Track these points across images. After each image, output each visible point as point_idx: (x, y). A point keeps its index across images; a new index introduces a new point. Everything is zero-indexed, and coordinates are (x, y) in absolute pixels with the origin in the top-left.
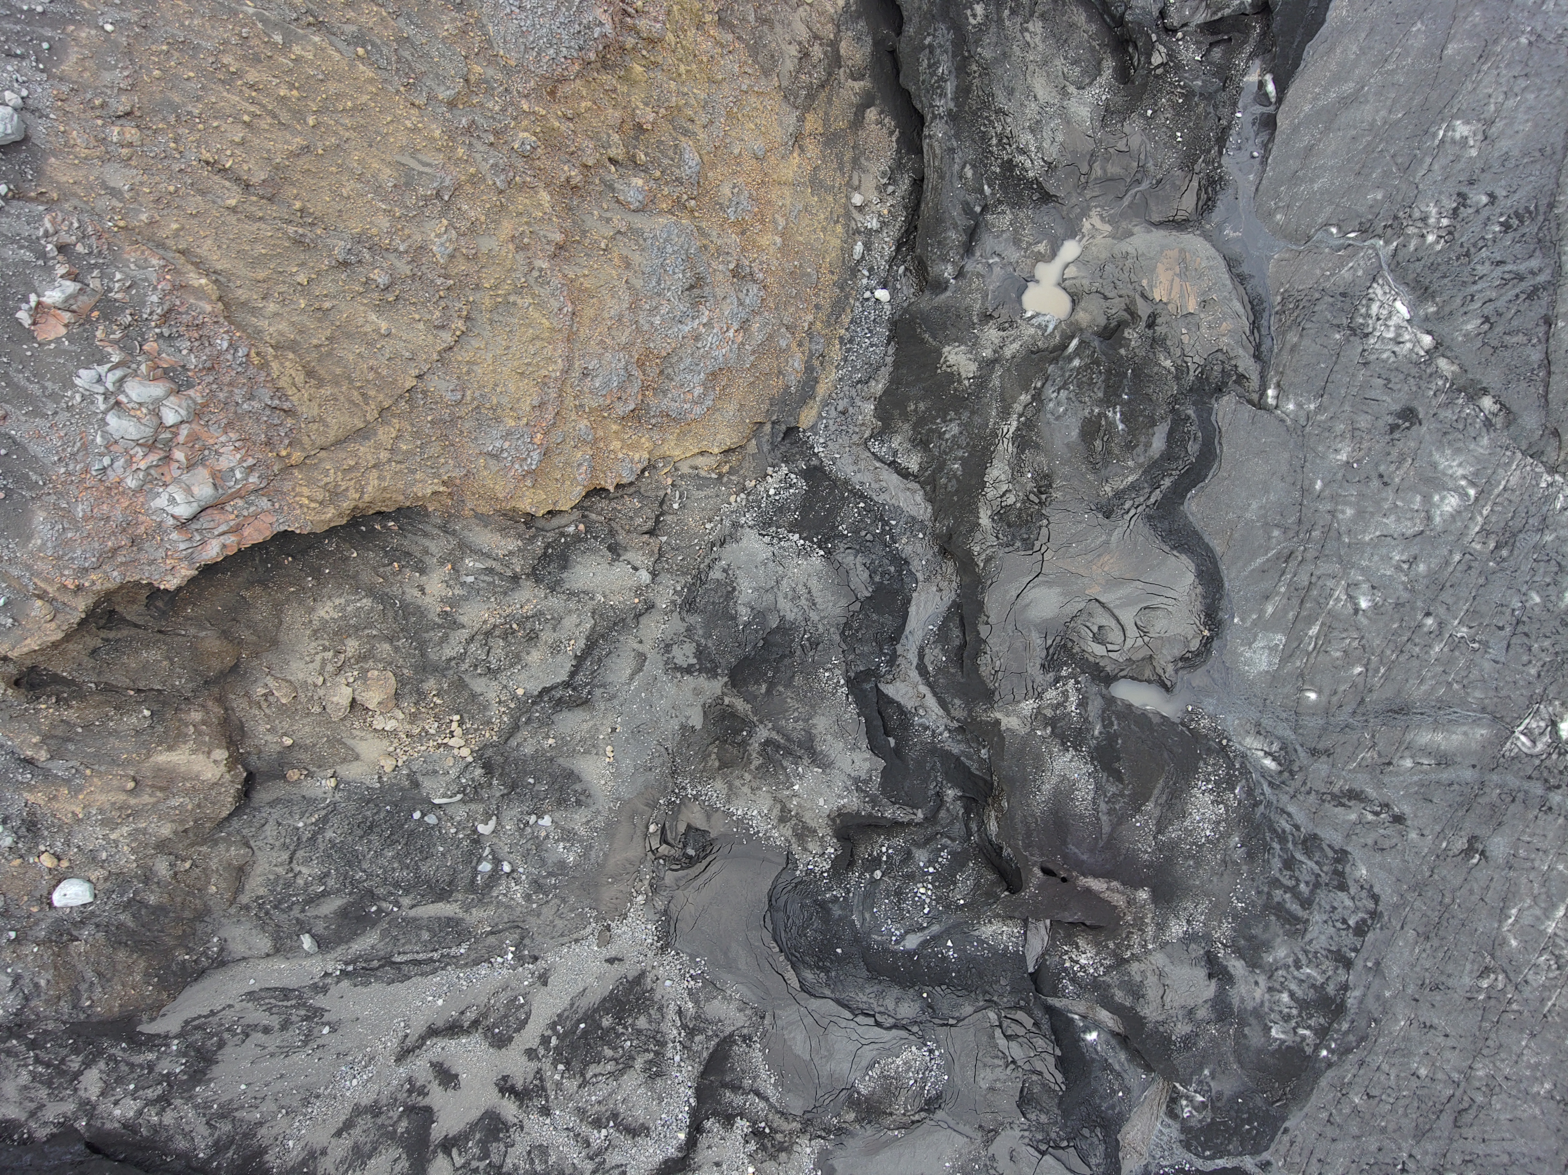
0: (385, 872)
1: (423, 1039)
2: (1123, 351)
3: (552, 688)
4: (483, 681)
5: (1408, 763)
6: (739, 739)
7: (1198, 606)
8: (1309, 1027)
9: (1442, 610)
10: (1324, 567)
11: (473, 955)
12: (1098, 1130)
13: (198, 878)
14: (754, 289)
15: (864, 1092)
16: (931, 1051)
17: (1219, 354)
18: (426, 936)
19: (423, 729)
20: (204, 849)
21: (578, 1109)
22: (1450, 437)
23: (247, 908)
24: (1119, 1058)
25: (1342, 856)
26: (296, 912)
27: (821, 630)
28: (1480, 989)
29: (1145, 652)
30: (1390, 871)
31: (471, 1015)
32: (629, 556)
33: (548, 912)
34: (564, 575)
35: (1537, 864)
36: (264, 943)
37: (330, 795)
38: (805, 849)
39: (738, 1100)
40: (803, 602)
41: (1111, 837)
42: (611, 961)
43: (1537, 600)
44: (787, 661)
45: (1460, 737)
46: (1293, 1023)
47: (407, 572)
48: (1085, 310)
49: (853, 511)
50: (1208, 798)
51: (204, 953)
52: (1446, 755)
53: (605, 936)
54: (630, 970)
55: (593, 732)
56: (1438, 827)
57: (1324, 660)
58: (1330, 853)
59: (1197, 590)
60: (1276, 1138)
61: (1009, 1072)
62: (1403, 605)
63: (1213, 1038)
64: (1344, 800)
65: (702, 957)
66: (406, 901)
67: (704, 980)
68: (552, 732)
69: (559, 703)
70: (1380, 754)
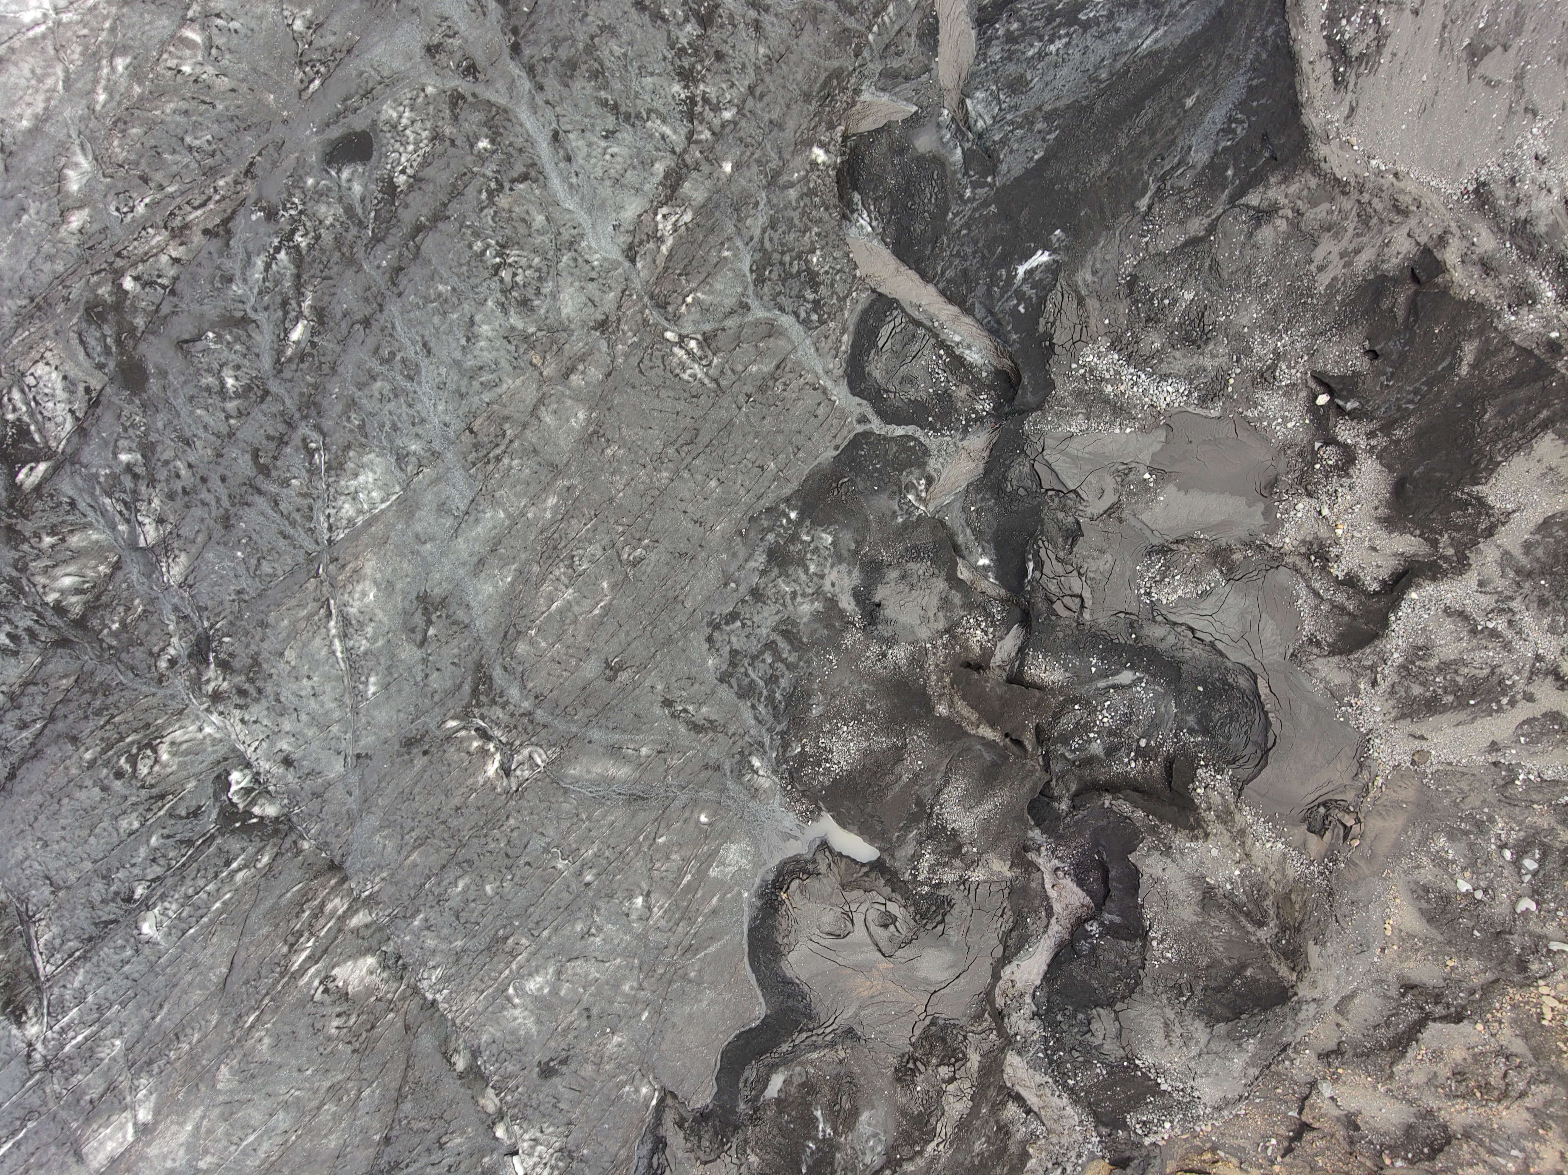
3: (1444, 1018)
4: (1514, 1048)
5: (644, 751)
7: (786, 923)
8: (802, 542)
9: (574, 886)
10: (662, 938)
11: (1557, 788)
12: (1009, 489)
15: (1216, 571)
16: (1149, 594)
17: (704, 1158)
21: (1509, 651)
22: (517, 1046)
24: (964, 537)
25: (724, 678)
27: (1165, 996)
28: (645, 548)
29: (849, 894)
30: (687, 658)
32: (1337, 1111)
33: (1474, 800)
34: (1412, 1119)
35: (563, 650)
38: (1222, 794)
39: (1340, 597)
40: (1179, 1030)
42: (1422, 738)
43: (488, 888)
44: (1214, 984)
45: (593, 769)
46: (813, 545)
49: (1084, 1078)
52: (612, 754)
53: (1419, 757)
54: (1406, 726)
55: (1403, 956)
56: (637, 691)
57: (687, 852)
58: (733, 681)
59: (786, 941)
60: (846, 443)
61: (1085, 566)
62: (607, 895)
63: (887, 547)
64: (707, 725)
65: (1338, 721)
67: (1340, 698)
68: (1448, 969)
69: (1437, 997)
70: (665, 760)
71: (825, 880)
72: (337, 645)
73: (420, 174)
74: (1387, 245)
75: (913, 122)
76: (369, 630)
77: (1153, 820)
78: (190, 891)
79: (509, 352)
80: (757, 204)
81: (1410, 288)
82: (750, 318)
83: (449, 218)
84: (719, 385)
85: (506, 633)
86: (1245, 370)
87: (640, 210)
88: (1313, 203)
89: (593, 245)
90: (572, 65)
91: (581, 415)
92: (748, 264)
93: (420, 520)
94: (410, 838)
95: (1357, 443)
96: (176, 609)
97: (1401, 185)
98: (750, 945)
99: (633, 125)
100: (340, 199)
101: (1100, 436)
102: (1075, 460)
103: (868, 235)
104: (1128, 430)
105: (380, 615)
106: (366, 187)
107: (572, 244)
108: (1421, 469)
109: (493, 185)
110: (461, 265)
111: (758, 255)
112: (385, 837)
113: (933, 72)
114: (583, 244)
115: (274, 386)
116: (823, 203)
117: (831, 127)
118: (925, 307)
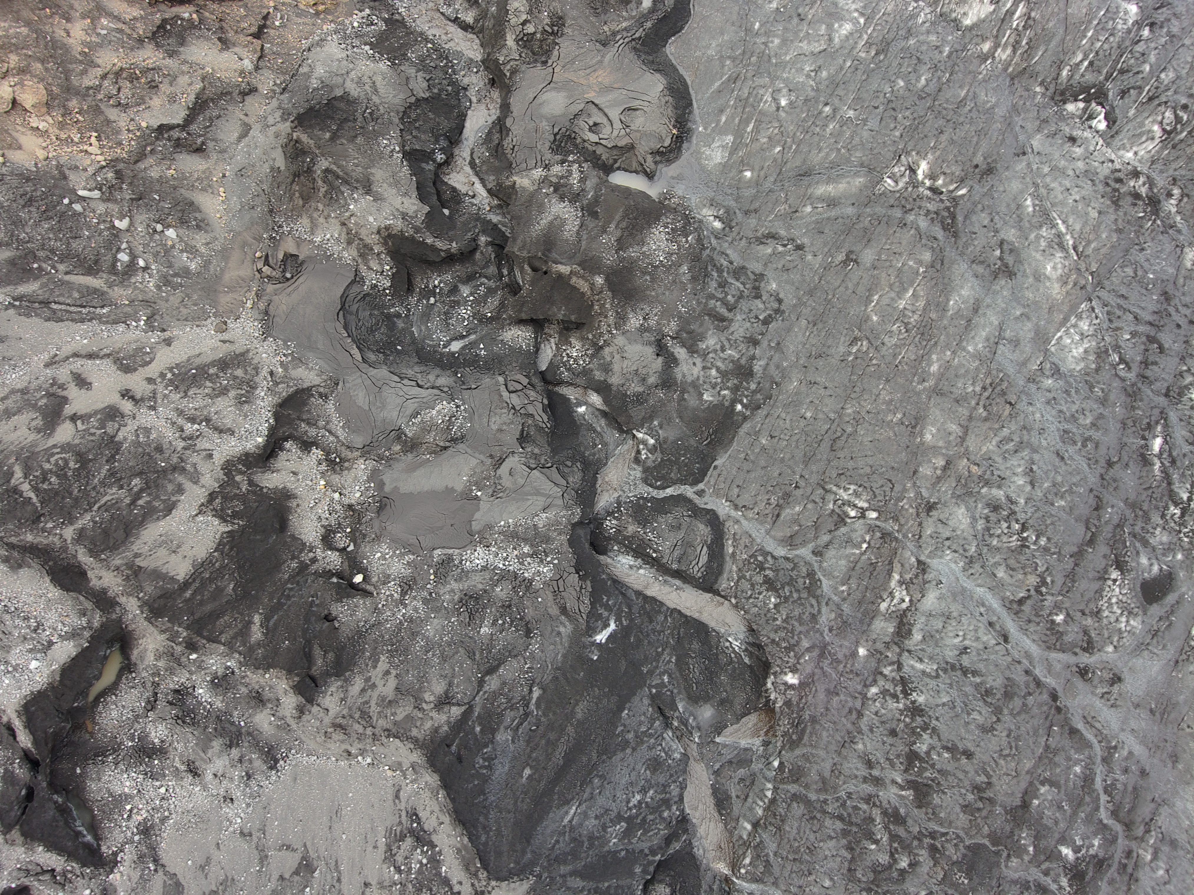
0: (43, 239)
1: (67, 358)
3: (171, 127)
4: (115, 111)
5: (809, 209)
6: (306, 167)
7: (669, 111)
8: (728, 388)
9: (836, 101)
10: (758, 81)
11: (113, 317)
12: (579, 465)
15: (408, 434)
16: (457, 406)
18: (76, 295)
19: (69, 136)
21: (177, 409)
24: (600, 424)
25: (760, 277)
27: (382, 111)
28: (850, 353)
29: (628, 142)
30: (793, 284)
31: (106, 351)
32: (236, 49)
33: (175, 300)
34: (182, 49)
35: (894, 262)
38: (370, 269)
39: (312, 432)
40: (367, 87)
42: (224, 342)
43: (902, 83)
44: (350, 124)
45: (845, 185)
46: (718, 388)
47: (57, 18)
49: (422, 49)
50: (665, 237)
52: (834, 200)
53: (222, 328)
54: (238, 348)
55: (208, 174)
56: (826, 250)
57: (756, 146)
58: (752, 277)
59: (667, 98)
60: (709, 473)
61: (511, 416)
62: (810, 100)
63: (661, 400)
64: (764, 240)
65: (292, 341)
66: (61, 267)
67: (294, 358)
68: (173, 167)
69: (178, 144)
70: (790, 207)
71: (647, 149)
72: (1062, 228)
73: (1101, 583)
74: (342, 699)
75: (719, 728)
76: (1043, 244)
77: (419, 237)
78: (1112, 39)
79: (998, 469)
80: (831, 630)
81: (315, 671)
82: (811, 546)
83: (1071, 556)
84: (824, 488)
85: (942, 264)
86: (424, 587)
87: (924, 600)
88: (409, 717)
89: (953, 565)
90: (1008, 695)
91: (928, 437)
92: (824, 585)
93: (1030, 331)
94: (970, 105)
95: (323, 552)
96: (1179, 231)
97: (343, 747)
98: (689, 94)
99: (947, 663)
100: (1154, 549)
101: (523, 514)
102: (537, 493)
103: (729, 635)
104: (502, 523)
105: (1038, 256)
106: (1138, 563)
107: (971, 561)
108: (271, 541)
109: (1044, 590)
110: (1052, 523)
111: (819, 592)
112: (988, 102)
113: (711, 772)
114: (962, 564)
115: (1162, 401)
116: (778, 644)
117: (788, 703)
118: (670, 590)
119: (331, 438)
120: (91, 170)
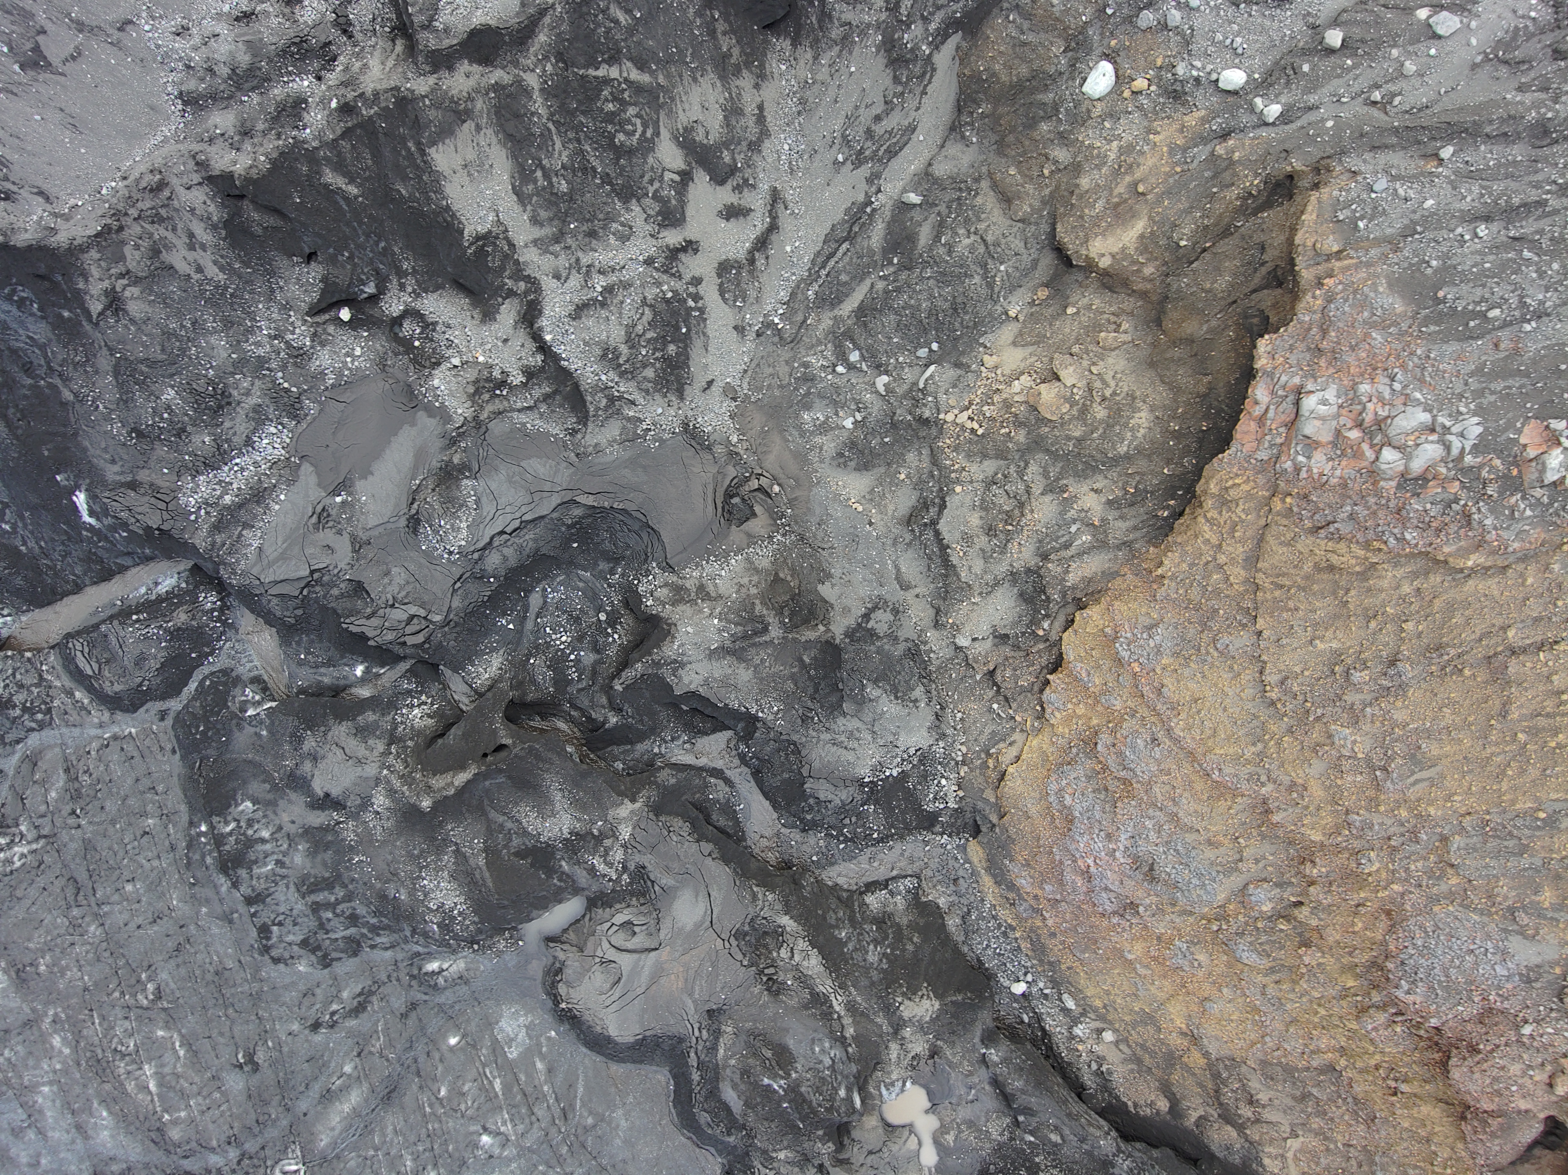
0: (914, 291)
1: (774, 218)
2: (820, 1133)
3: (940, 512)
4: (990, 472)
5: (348, 1069)
6: (786, 612)
7: (587, 1017)
8: (230, 834)
10: (536, 1133)
11: (800, 296)
12: (292, 621)
13: (1029, 169)
14: (1109, 907)
15: (463, 482)
16: (451, 553)
18: (843, 277)
19: (993, 404)
20: (1047, 191)
21: (630, 285)
23: (977, 180)
24: (327, 677)
25: (326, 962)
26: (943, 208)
27: (811, 732)
28: (150, 979)
29: (589, 949)
30: (286, 987)
31: (760, 262)
32: (989, 643)
33: (783, 369)
34: (1016, 590)
35: (200, 1098)
36: (941, 169)
37: (1005, 304)
38: (666, 585)
39: (537, 391)
40: (843, 738)
41: (484, 814)
42: (710, 382)
44: (811, 690)
45: (333, 1123)
46: (243, 824)
47: (1119, 493)
48: (875, 1128)
49: (876, 823)
50: (449, 904)
51: (972, 124)
52: (330, 1100)
53: (730, 393)
54: (692, 391)
55: (883, 509)
56: (285, 1049)
57: (471, 1073)
58: (335, 954)
59: (600, 1027)
60: (175, 741)
61: (390, 596)
62: (460, 1166)
63: (283, 757)
64: (363, 998)
65: (657, 448)
66: (880, 285)
67: (639, 436)
68: (908, 482)
69: (925, 505)
70: (371, 1053)
71: (570, 961)
74: (192, 210)
77: (647, 659)
81: (246, 204)
84: (46, 836)
85: (154, 1139)
86: (283, 368)
88: (122, 258)
95: (405, 302)
97: (132, 178)
98: (598, 1053)
101: (273, 524)
102: (283, 557)
104: (282, 497)
108: (447, 265)
118: (100, 604)
119: (519, 405)
120: (943, 397)
